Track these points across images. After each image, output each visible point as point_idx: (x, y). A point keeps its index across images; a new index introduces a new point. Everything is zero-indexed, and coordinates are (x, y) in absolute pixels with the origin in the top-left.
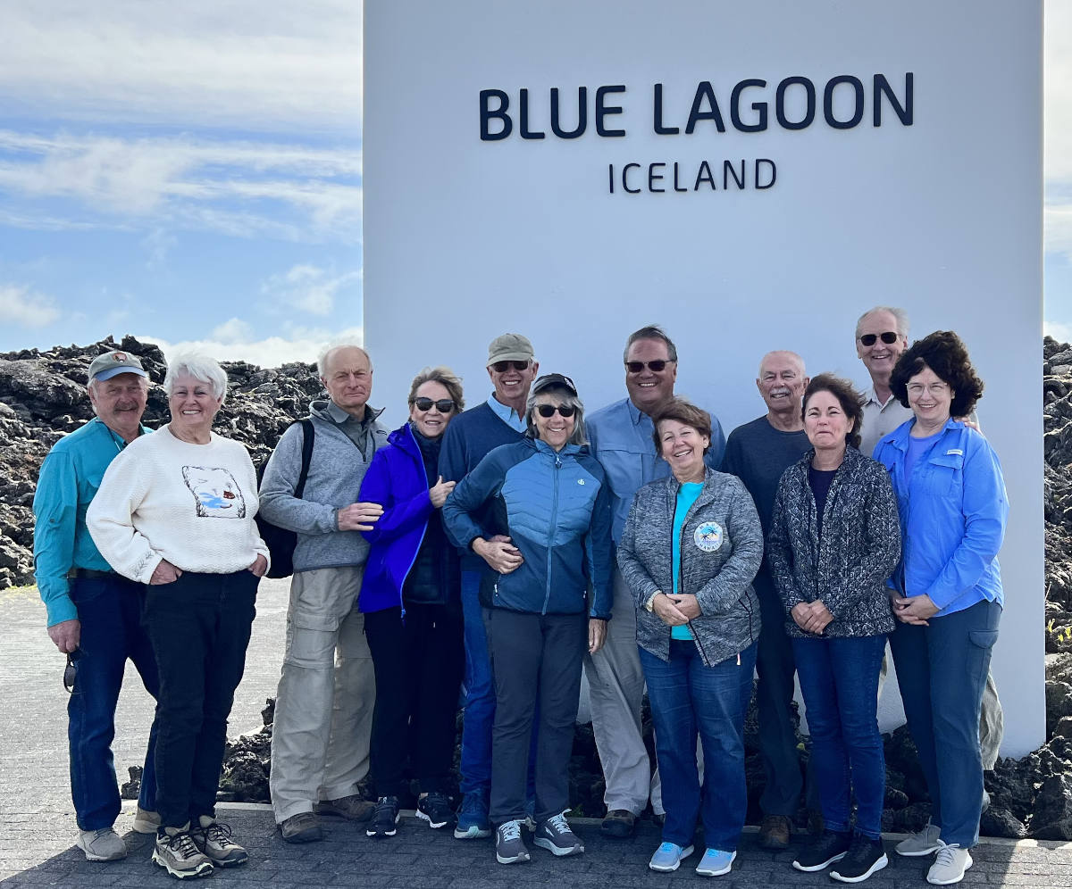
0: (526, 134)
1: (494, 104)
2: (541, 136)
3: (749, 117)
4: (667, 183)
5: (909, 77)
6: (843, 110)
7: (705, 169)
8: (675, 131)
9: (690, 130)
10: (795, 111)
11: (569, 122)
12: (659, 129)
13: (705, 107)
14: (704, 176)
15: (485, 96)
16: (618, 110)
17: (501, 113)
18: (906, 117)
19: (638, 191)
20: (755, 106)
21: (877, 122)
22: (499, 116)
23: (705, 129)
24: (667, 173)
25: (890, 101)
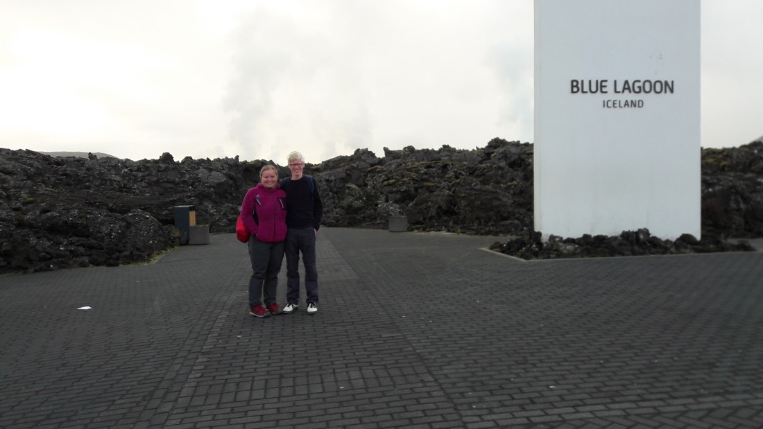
0: (583, 92)
1: (575, 84)
2: (586, 92)
3: (637, 90)
4: (617, 105)
5: (673, 82)
6: (658, 89)
7: (627, 102)
8: (619, 92)
9: (623, 92)
10: (647, 88)
11: (594, 89)
12: (616, 92)
13: (626, 87)
14: (626, 104)
15: (573, 81)
16: (605, 86)
17: (577, 86)
19: (610, 107)
20: (638, 87)
21: (666, 92)
22: (575, 87)
23: (627, 91)
24: (617, 102)
25: (668, 87)
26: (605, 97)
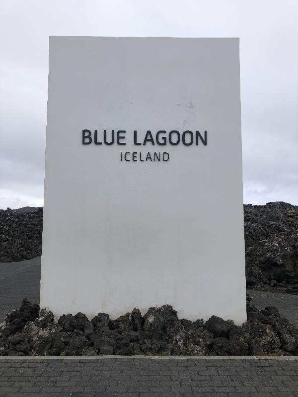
0: (96, 143)
1: (87, 134)
2: (101, 144)
3: (161, 141)
4: (138, 158)
5: (206, 132)
6: (188, 140)
7: (149, 155)
8: (140, 144)
9: (144, 144)
10: (174, 140)
11: (109, 140)
12: (136, 143)
13: (149, 138)
14: (149, 157)
15: (84, 131)
16: (123, 138)
18: (205, 143)
19: (129, 160)
20: (163, 138)
21: (197, 144)
22: (88, 138)
23: (149, 144)
24: (138, 156)
25: (201, 138)
26: (124, 150)
